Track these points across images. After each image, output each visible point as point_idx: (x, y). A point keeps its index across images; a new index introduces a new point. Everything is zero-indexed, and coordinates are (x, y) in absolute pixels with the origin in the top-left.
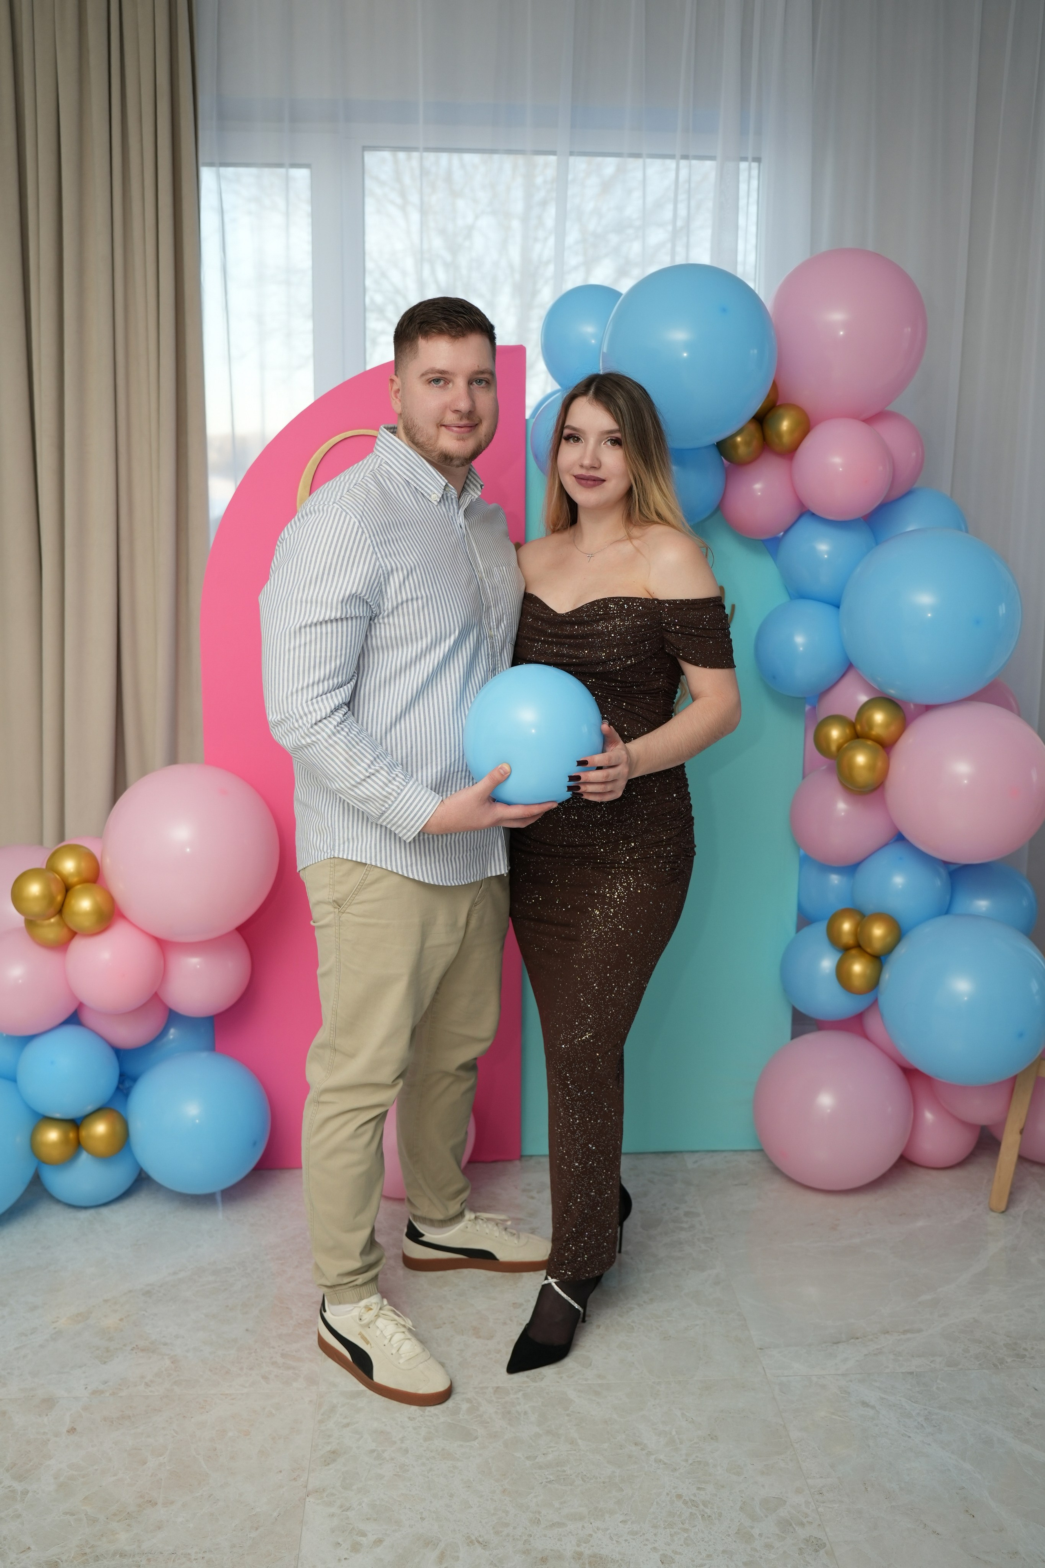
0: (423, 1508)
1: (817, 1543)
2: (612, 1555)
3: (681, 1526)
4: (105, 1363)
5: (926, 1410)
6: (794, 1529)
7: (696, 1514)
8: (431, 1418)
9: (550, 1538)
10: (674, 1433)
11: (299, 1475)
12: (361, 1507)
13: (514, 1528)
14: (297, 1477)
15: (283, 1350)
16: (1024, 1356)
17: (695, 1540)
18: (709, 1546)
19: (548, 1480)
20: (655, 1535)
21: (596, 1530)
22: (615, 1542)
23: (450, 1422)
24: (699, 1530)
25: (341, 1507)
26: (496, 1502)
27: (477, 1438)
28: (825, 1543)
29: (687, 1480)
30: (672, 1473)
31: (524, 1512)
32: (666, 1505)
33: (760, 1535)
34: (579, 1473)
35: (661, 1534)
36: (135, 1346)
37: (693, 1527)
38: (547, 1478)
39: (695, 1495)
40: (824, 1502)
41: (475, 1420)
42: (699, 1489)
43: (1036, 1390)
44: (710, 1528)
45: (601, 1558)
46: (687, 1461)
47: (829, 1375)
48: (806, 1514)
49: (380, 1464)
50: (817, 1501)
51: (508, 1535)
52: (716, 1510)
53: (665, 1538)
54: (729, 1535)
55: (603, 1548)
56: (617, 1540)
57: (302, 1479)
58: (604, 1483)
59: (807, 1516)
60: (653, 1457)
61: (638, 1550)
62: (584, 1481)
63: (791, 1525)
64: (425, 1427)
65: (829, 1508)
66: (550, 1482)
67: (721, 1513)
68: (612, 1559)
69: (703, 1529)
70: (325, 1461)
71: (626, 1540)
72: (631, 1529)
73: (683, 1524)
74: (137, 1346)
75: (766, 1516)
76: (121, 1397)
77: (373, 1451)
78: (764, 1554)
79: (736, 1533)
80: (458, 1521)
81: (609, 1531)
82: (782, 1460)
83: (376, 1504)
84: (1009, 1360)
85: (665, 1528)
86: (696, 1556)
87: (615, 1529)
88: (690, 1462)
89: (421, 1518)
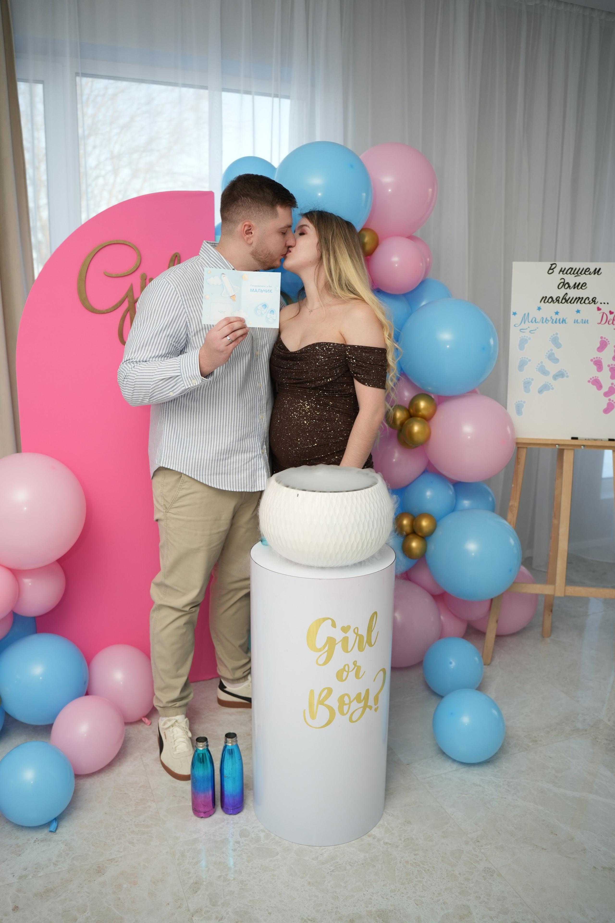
0: (267, 907)
1: (490, 871)
2: (388, 908)
3: (416, 879)
4: (20, 855)
5: (505, 780)
6: (475, 866)
7: (420, 870)
8: (245, 847)
9: (349, 906)
10: (386, 825)
11: (181, 904)
12: (229, 915)
13: (326, 905)
14: (180, 905)
15: (135, 822)
16: (536, 741)
17: (427, 886)
18: (437, 888)
19: (331, 870)
20: (405, 889)
21: (372, 894)
22: (386, 899)
23: (258, 847)
24: (427, 880)
25: (217, 918)
26: (307, 891)
27: (278, 854)
28: (494, 870)
29: (406, 851)
30: (396, 849)
31: (326, 894)
32: (403, 869)
33: (460, 874)
34: (346, 862)
35: (408, 887)
36: (36, 839)
37: (423, 879)
38: (330, 869)
39: (414, 859)
40: (482, 846)
41: (272, 842)
42: (415, 855)
43: (551, 758)
44: (432, 877)
45: (383, 911)
46: (401, 839)
47: (450, 772)
48: (477, 855)
49: (228, 884)
50: (478, 846)
51: (324, 911)
52: (430, 865)
53: (412, 890)
54: (444, 879)
55: (381, 905)
56: (386, 897)
57: (184, 906)
58: (363, 864)
59: (477, 856)
60: (382, 842)
61: (400, 900)
62: (351, 866)
63: (472, 864)
64: (244, 854)
65: (486, 848)
66: (333, 871)
67: (434, 866)
68: (389, 910)
69: (429, 878)
70: (193, 890)
71: (391, 897)
72: (390, 889)
73: (417, 878)
74: (37, 839)
75: (457, 862)
76: (40, 876)
77: (220, 877)
78: (467, 885)
79: (447, 876)
80: (292, 910)
81: (379, 894)
82: (449, 827)
83: (237, 911)
84: (531, 744)
85: (408, 883)
86: (433, 896)
87: (382, 891)
88: (403, 840)
89: (268, 913)
